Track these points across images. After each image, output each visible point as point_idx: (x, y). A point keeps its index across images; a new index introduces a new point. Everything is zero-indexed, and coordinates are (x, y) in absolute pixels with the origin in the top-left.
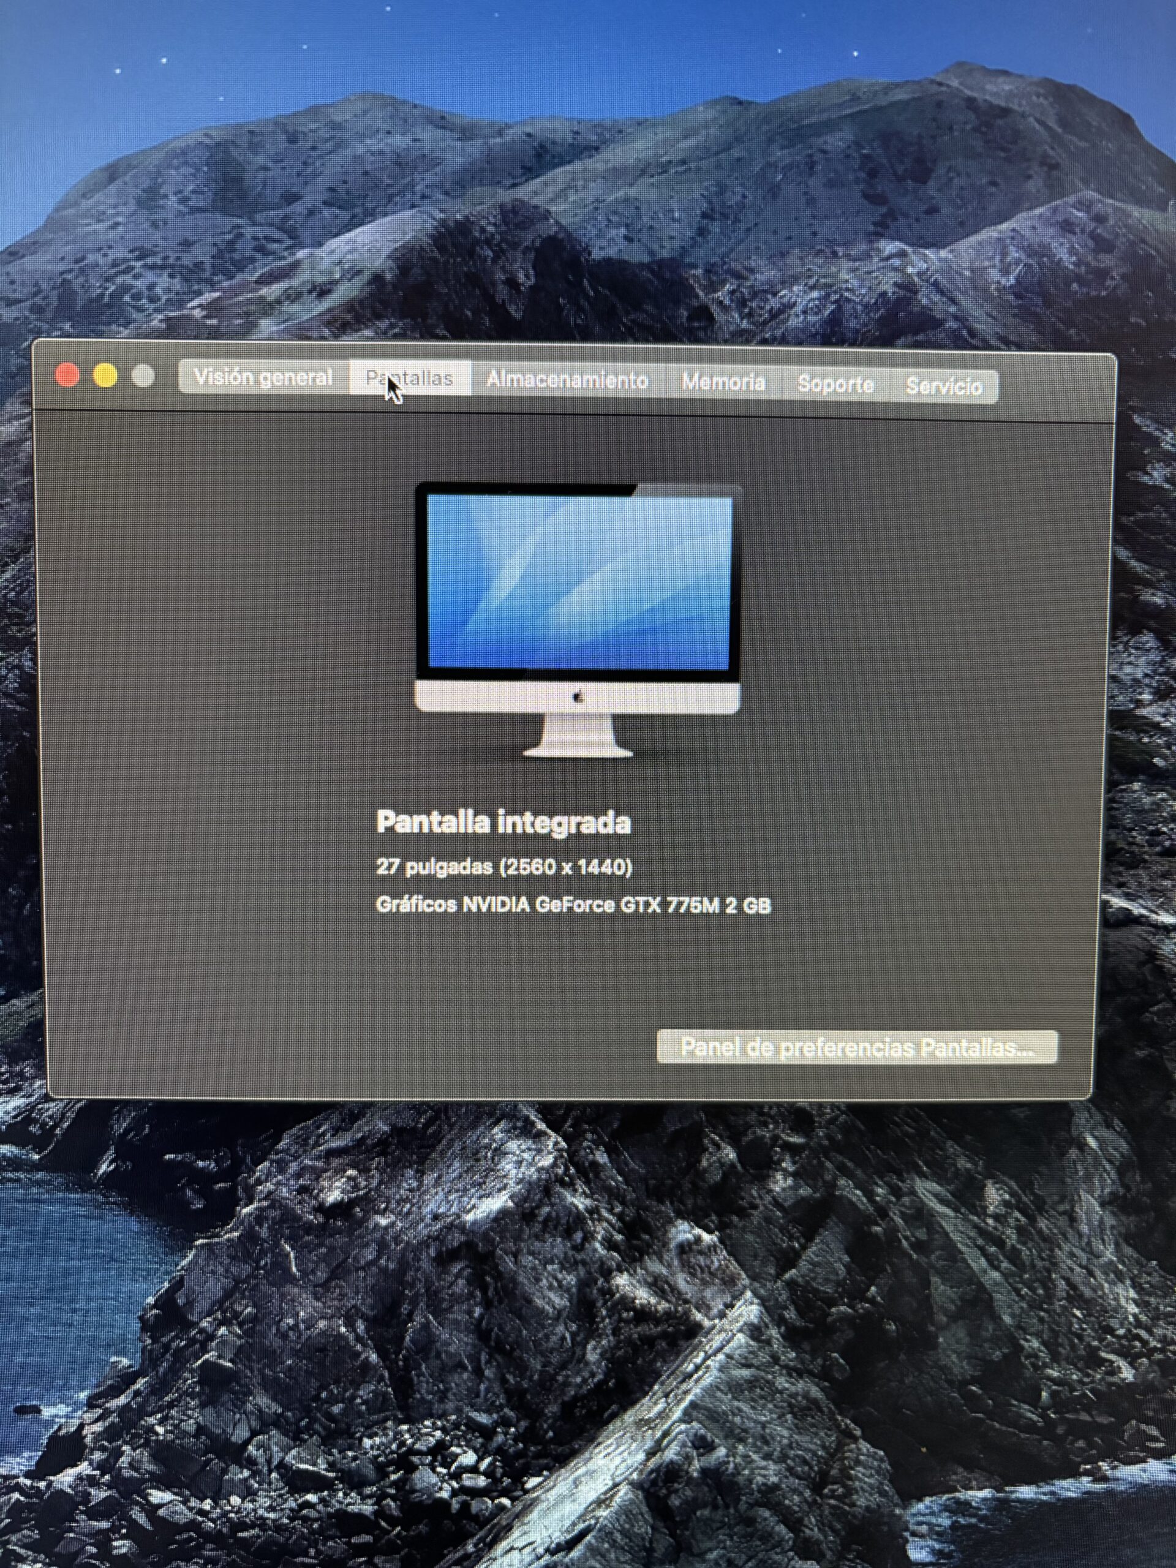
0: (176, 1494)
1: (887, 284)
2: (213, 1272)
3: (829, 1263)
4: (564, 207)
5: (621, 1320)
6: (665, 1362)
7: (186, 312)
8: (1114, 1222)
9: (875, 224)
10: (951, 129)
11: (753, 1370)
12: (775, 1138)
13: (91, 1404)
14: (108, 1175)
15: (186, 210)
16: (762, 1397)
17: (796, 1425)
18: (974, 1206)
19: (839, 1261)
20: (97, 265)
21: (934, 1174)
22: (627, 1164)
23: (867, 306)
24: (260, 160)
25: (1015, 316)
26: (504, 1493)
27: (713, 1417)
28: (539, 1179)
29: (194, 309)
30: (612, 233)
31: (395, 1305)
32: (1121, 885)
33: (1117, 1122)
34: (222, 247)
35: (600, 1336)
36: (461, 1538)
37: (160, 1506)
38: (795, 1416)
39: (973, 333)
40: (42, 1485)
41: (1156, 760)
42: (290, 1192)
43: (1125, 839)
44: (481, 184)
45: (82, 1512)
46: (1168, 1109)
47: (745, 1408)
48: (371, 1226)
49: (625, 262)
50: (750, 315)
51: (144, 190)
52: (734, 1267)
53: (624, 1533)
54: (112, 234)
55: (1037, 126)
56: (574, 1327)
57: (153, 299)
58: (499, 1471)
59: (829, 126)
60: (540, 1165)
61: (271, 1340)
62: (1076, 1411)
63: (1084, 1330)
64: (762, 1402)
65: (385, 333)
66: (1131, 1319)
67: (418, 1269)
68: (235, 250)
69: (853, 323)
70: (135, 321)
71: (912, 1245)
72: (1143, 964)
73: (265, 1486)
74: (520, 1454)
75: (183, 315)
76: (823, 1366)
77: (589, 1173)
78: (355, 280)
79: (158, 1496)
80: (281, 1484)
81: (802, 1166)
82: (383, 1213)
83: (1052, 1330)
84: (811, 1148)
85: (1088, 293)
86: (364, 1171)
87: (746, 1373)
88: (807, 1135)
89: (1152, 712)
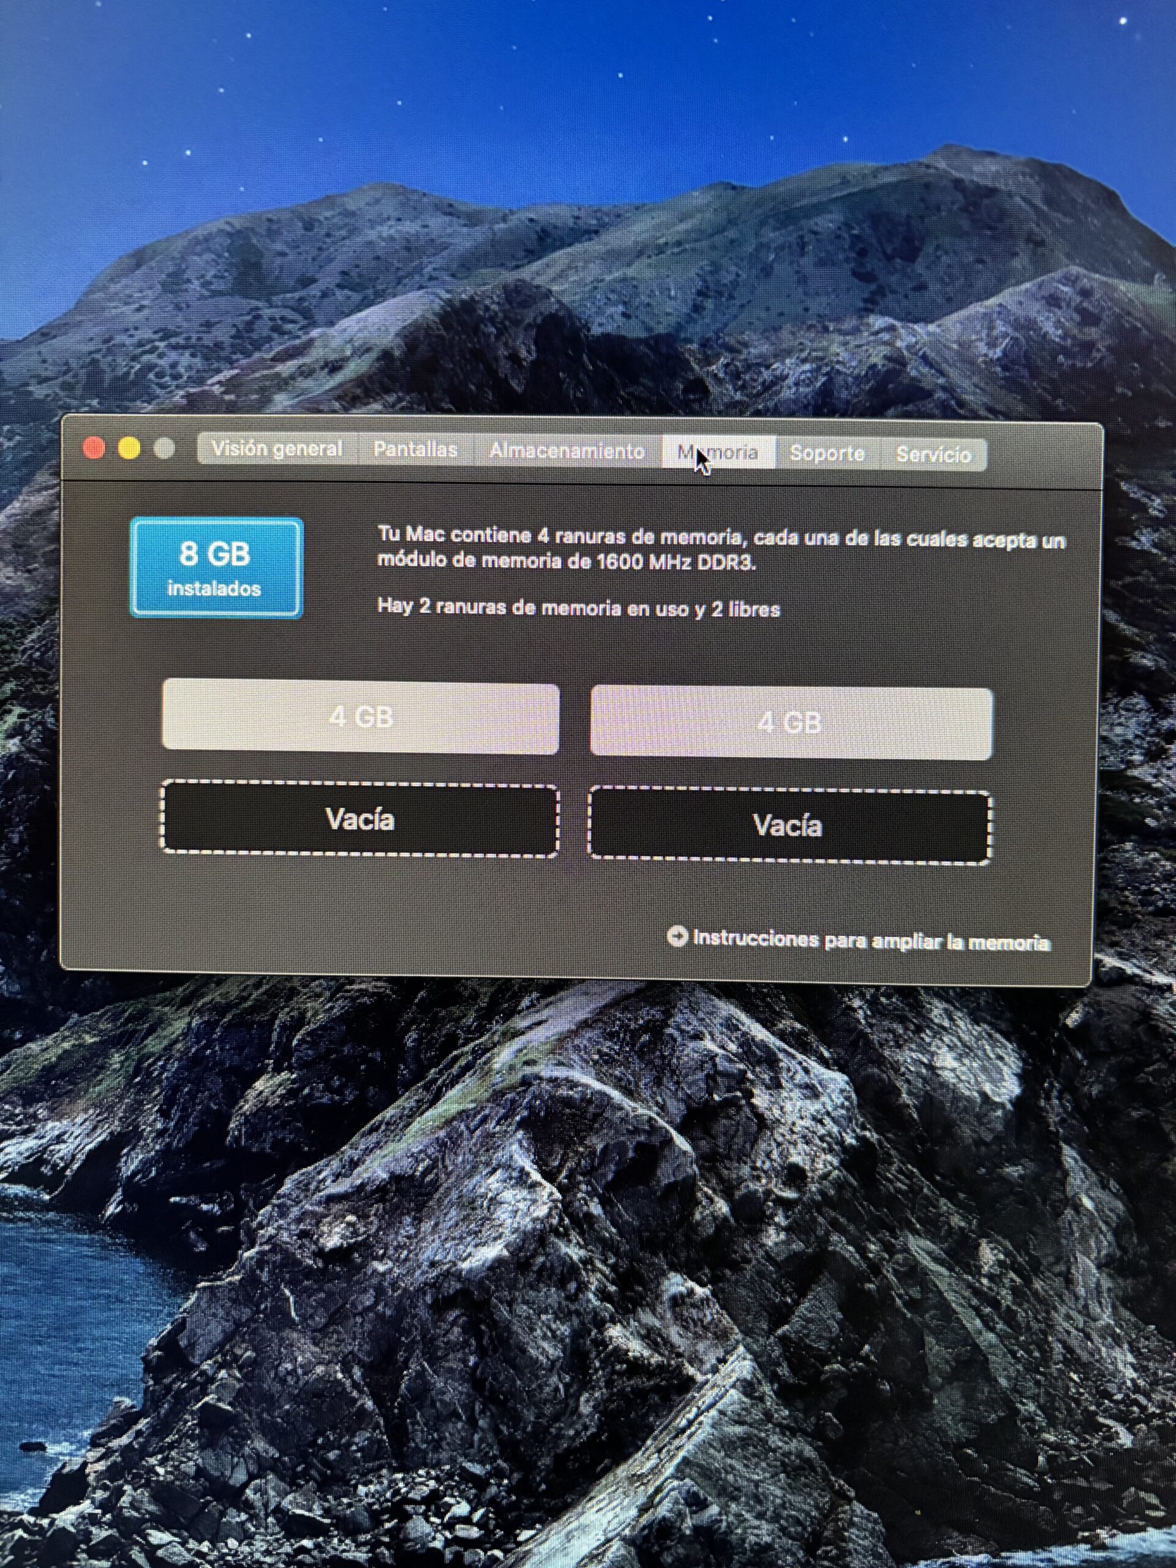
0: (174, 1535)
1: (877, 356)
2: (215, 1315)
3: (822, 1320)
4: (566, 286)
5: (614, 1372)
6: (658, 1416)
7: (206, 388)
8: (1110, 1285)
9: (865, 301)
10: (939, 209)
11: (745, 1427)
12: (768, 1193)
13: (94, 1443)
14: (115, 1217)
15: (207, 293)
16: (754, 1455)
17: (789, 1485)
18: (968, 1265)
19: (832, 1316)
20: (124, 345)
21: (927, 1232)
22: (620, 1216)
23: (857, 378)
24: (279, 246)
25: (1001, 387)
26: (498, 1545)
27: (706, 1474)
28: (534, 1229)
29: (214, 385)
30: (611, 310)
31: (391, 1352)
32: (1113, 945)
33: (1112, 1183)
34: (241, 327)
35: (593, 1388)
37: (160, 1546)
38: (788, 1477)
39: (961, 404)
40: (45, 1522)
41: (1148, 821)
42: (291, 1236)
43: (1118, 899)
44: (486, 266)
45: (83, 1551)
46: (1165, 1170)
47: (738, 1466)
48: (369, 1272)
49: (624, 337)
50: (743, 387)
51: (168, 275)
52: (727, 1320)
54: (140, 316)
55: (1023, 204)
56: (568, 1379)
57: (176, 377)
58: (492, 1523)
59: (818, 209)
60: (535, 1215)
61: (270, 1384)
62: (1074, 1477)
63: (1082, 1394)
64: (755, 1460)
65: (393, 406)
66: (1129, 1384)
67: (414, 1316)
68: (252, 331)
69: (844, 394)
70: (158, 397)
71: (906, 1304)
72: (1135, 1024)
73: (262, 1530)
74: (513, 1506)
75: (203, 392)
76: (816, 1425)
77: (583, 1223)
78: (366, 356)
79: (157, 1537)
80: (277, 1529)
81: (795, 1221)
82: (380, 1259)
83: (1047, 1393)
84: (803, 1203)
85: (1073, 365)
86: (363, 1216)
87: (739, 1430)
88: (799, 1189)
89: (1143, 773)
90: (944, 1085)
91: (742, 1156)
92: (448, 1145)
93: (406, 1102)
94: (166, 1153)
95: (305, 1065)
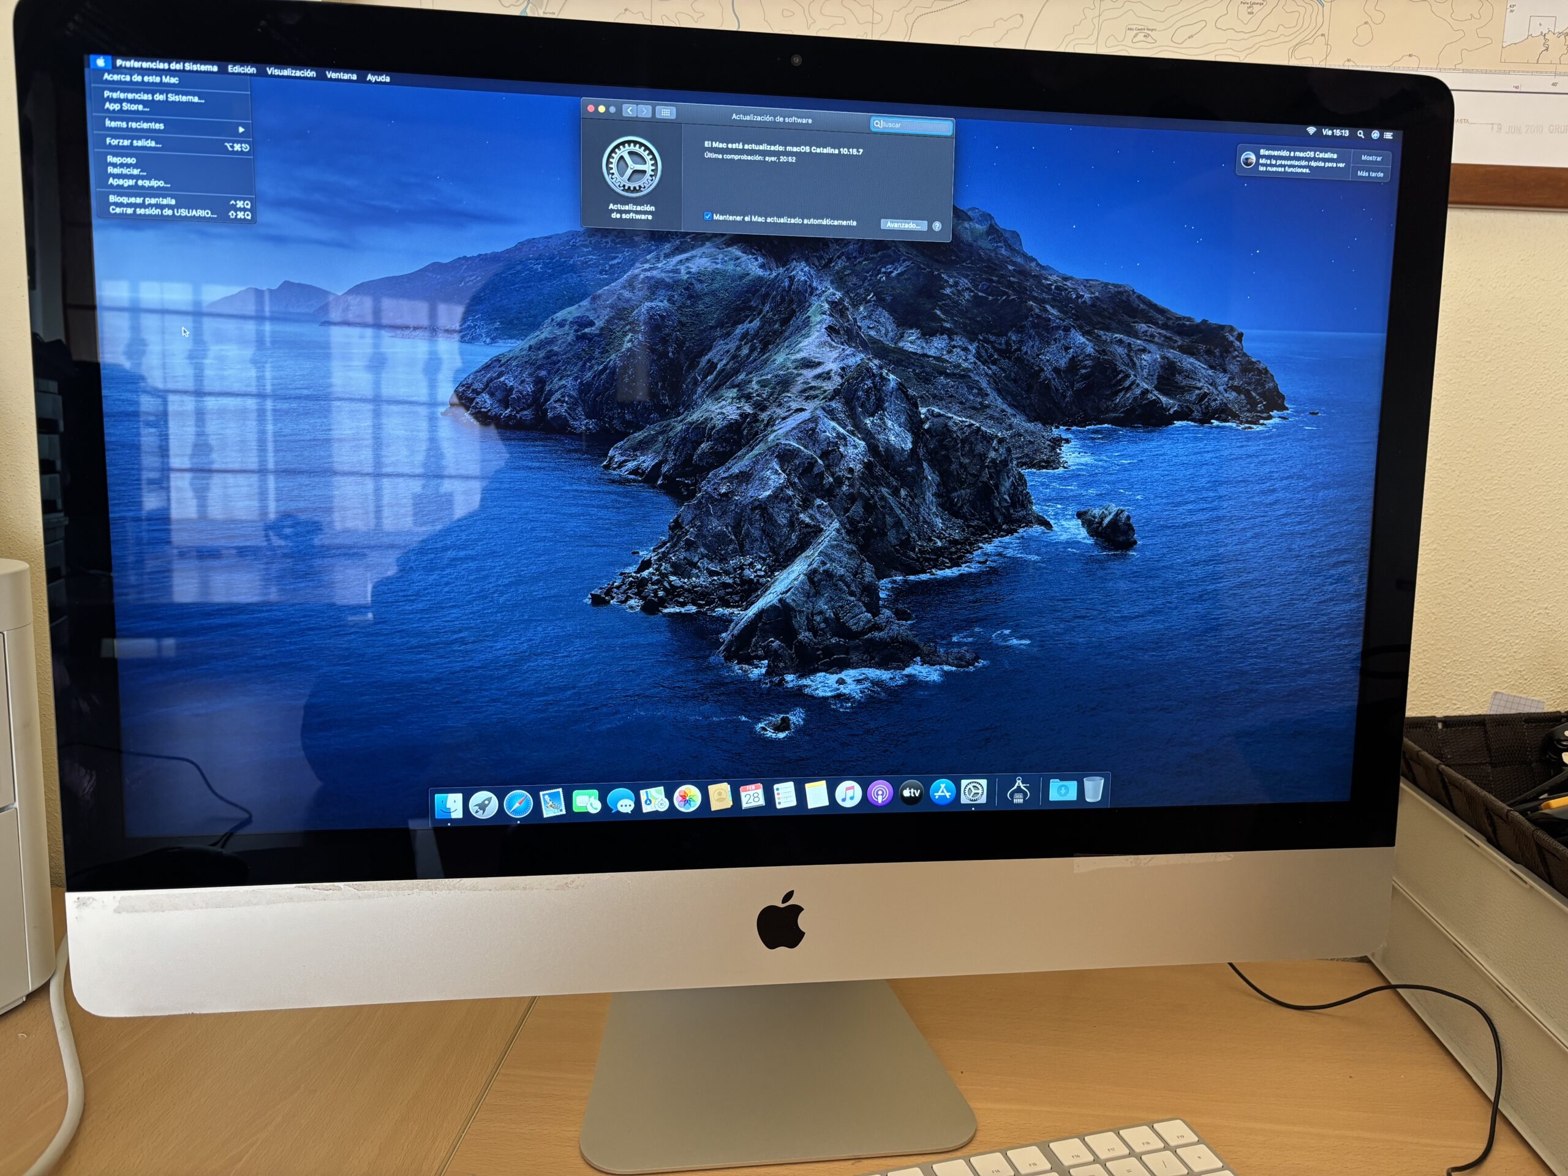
0: (677, 577)
2: (689, 513)
3: (858, 511)
5: (801, 527)
6: (813, 539)
8: (935, 500)
11: (837, 542)
12: (844, 475)
13: (654, 551)
14: (660, 485)
17: (849, 557)
18: (898, 496)
19: (861, 510)
21: (886, 486)
22: (803, 483)
26: (769, 577)
27: (826, 555)
28: (780, 487)
31: (740, 522)
32: (937, 406)
33: (936, 472)
35: (796, 532)
36: (757, 590)
37: (673, 581)
38: (849, 555)
40: (639, 575)
41: (947, 371)
42: (711, 489)
43: (939, 393)
46: (950, 469)
47: (835, 553)
48: (733, 500)
52: (832, 512)
53: (802, 589)
56: (788, 529)
58: (767, 571)
60: (780, 482)
61: (705, 532)
62: (926, 554)
63: (927, 531)
64: (840, 551)
66: (940, 528)
67: (746, 512)
71: (881, 507)
73: (702, 575)
74: (773, 566)
76: (856, 541)
77: (793, 484)
79: (672, 578)
80: (707, 574)
81: (851, 483)
82: (737, 496)
83: (918, 531)
84: (853, 478)
86: (732, 483)
87: (835, 542)
88: (852, 474)
89: (946, 357)
90: (891, 445)
91: (837, 465)
92: (756, 463)
93: (744, 450)
94: (675, 465)
95: (715, 440)
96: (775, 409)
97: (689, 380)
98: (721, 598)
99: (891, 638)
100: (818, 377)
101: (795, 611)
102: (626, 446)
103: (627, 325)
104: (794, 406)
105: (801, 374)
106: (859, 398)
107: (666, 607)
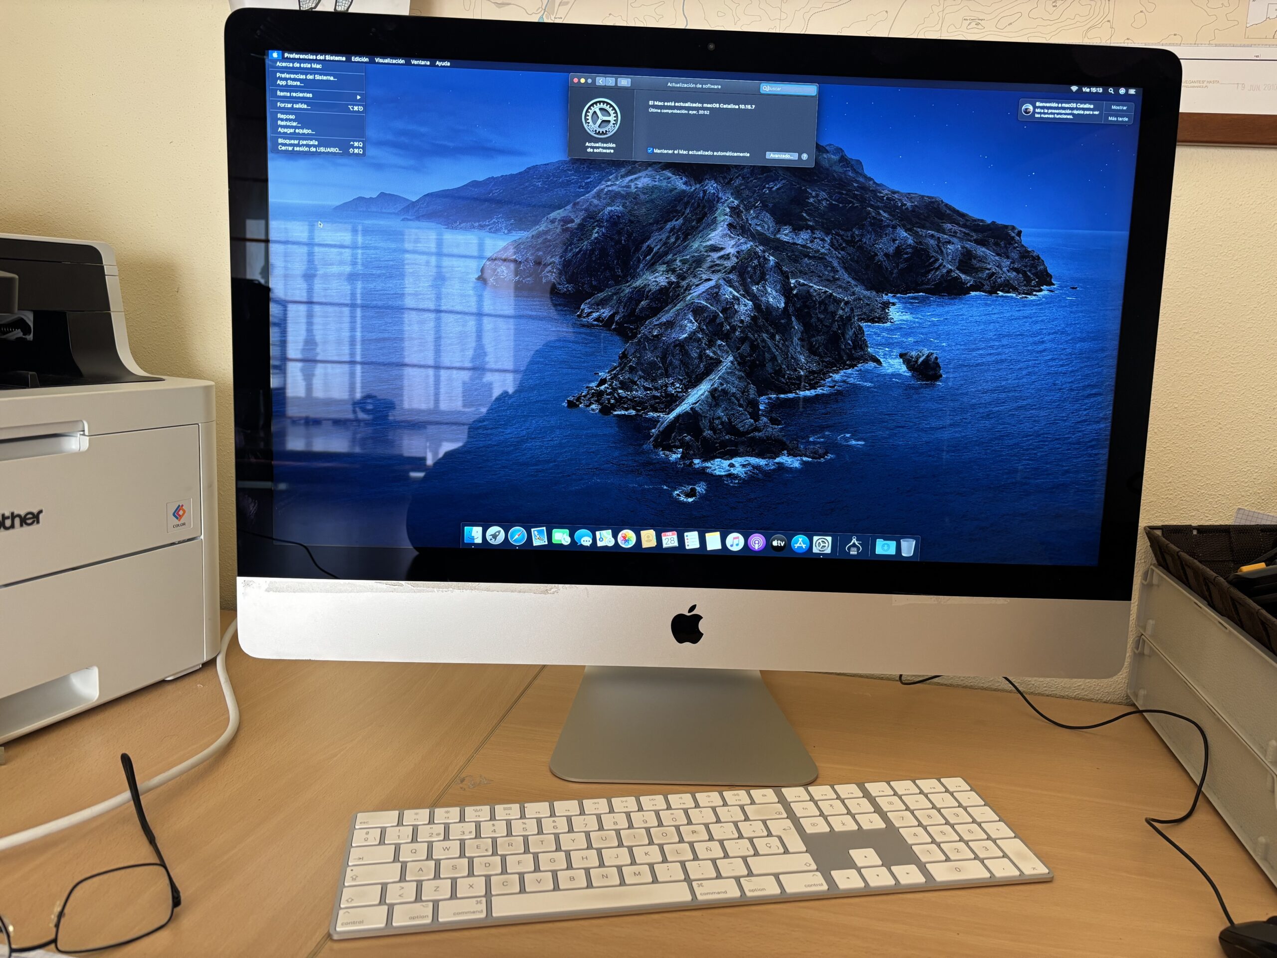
0: (623, 391)
2: (632, 348)
3: (746, 349)
5: (707, 359)
6: (715, 368)
8: (800, 343)
12: (737, 325)
13: (608, 373)
14: (614, 328)
18: (774, 339)
19: (748, 349)
21: (766, 333)
22: (709, 329)
26: (684, 392)
27: (724, 379)
28: (693, 331)
31: (666, 355)
33: (801, 324)
35: (703, 362)
36: (676, 401)
37: (620, 393)
38: (739, 380)
40: (598, 388)
42: (647, 332)
45: (605, 394)
46: (811, 321)
47: (730, 377)
48: (662, 340)
52: (728, 349)
53: (706, 401)
56: (698, 361)
58: (683, 388)
60: (693, 329)
61: (642, 361)
62: (792, 380)
63: (794, 364)
64: (733, 376)
66: (803, 362)
67: (670, 348)
71: (762, 347)
72: (806, 293)
74: (688, 385)
76: (744, 369)
77: (702, 330)
79: (620, 391)
81: (742, 330)
82: (664, 337)
83: (788, 364)
84: (743, 327)
86: (661, 329)
87: (730, 370)
88: (743, 324)
89: (809, 245)
90: (770, 304)
91: (732, 317)
92: (677, 315)
93: (670, 306)
94: (624, 316)
95: (651, 299)
96: (691, 279)
97: (635, 259)
98: (652, 406)
99: (767, 437)
100: (721, 258)
101: (702, 416)
102: (593, 302)
103: (595, 222)
104: (704, 277)
105: (710, 256)
106: (748, 272)
107: (615, 411)
